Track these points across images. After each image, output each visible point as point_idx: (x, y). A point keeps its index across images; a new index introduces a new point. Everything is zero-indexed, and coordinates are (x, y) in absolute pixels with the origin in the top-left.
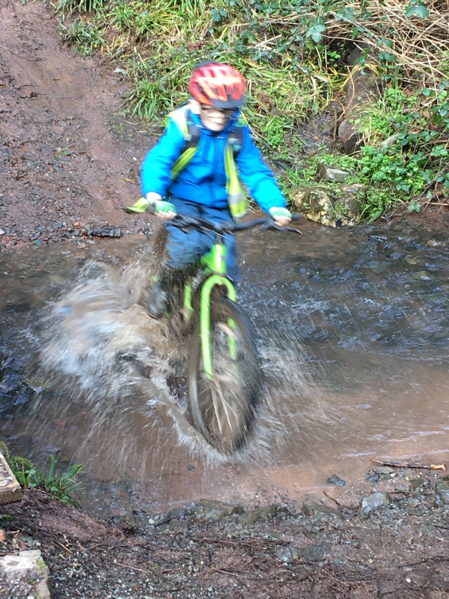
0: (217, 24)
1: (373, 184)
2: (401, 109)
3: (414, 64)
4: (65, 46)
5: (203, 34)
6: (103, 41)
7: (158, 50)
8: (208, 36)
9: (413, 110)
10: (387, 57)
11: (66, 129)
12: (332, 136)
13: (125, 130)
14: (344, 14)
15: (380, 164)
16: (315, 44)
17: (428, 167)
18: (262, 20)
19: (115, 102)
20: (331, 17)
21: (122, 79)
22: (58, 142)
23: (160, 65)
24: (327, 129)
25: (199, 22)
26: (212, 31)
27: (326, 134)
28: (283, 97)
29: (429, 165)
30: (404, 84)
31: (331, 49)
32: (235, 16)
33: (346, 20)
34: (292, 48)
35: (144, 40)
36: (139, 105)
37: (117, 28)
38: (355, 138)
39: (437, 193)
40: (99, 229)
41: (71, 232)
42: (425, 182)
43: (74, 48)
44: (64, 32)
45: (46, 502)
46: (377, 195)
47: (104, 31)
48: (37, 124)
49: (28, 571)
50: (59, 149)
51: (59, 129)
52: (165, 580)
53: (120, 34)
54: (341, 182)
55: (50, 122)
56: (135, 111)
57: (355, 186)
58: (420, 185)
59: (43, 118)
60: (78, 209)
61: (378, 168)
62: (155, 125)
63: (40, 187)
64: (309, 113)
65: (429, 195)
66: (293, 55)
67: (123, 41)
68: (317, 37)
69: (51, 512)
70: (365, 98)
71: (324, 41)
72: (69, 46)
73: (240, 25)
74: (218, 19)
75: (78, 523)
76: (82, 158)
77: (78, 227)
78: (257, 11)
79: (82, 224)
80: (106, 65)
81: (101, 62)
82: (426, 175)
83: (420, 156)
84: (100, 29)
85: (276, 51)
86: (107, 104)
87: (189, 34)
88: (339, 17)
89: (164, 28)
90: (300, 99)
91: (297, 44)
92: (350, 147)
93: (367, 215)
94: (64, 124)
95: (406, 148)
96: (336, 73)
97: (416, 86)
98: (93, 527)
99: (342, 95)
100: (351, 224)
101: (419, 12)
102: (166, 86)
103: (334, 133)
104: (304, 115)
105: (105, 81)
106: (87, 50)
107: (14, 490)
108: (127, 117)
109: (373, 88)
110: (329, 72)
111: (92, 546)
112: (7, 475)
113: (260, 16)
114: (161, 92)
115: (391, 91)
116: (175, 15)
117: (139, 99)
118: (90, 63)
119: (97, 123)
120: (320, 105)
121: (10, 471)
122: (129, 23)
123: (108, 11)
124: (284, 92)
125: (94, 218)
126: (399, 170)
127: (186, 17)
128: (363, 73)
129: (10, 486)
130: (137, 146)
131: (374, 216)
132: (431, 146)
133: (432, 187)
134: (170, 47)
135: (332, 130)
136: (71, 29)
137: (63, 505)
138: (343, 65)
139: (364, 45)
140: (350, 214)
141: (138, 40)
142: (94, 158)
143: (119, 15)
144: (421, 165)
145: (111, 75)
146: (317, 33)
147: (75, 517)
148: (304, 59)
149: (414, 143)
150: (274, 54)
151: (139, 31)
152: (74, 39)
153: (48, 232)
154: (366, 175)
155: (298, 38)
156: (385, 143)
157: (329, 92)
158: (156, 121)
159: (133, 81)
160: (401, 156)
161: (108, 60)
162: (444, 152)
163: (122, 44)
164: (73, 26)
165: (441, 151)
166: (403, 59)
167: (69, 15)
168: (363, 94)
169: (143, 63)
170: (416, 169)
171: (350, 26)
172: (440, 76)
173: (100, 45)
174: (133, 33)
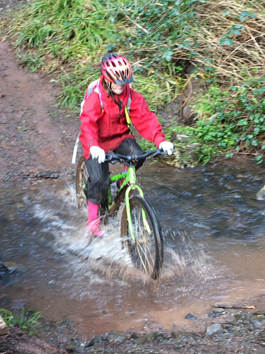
1: (204, 143)
2: (219, 99)
3: (225, 72)
4: (21, 67)
6: (43, 63)
7: (76, 68)
9: (226, 99)
10: (210, 69)
11: (23, 116)
12: (179, 116)
13: (58, 115)
14: (184, 45)
15: (208, 131)
16: (167, 62)
17: (236, 132)
18: (136, 49)
19: (51, 99)
20: (176, 46)
21: (55, 86)
22: (19, 123)
23: (77, 77)
24: (176, 112)
25: (99, 51)
27: (176, 114)
28: (150, 93)
29: (237, 131)
30: (220, 84)
31: (177, 65)
32: (120, 48)
33: (185, 48)
34: (154, 65)
35: (67, 62)
36: (65, 100)
37: (51, 56)
38: (193, 116)
39: (242, 147)
40: (44, 174)
41: (28, 175)
42: (235, 141)
43: (26, 69)
44: (20, 59)
45: (20, 335)
46: (207, 149)
47: (43, 58)
48: (6, 113)
50: (19, 128)
51: (19, 116)
53: (53, 59)
54: (185, 142)
55: (13, 112)
56: (63, 103)
57: (195, 144)
58: (232, 143)
59: (9, 109)
60: (32, 163)
61: (207, 134)
62: (75, 112)
63: (9, 150)
64: (166, 102)
65: (238, 148)
66: (155, 69)
67: (55, 63)
68: (169, 58)
69: (24, 340)
70: (198, 93)
71: (173, 61)
72: (23, 67)
73: (123, 52)
74: (110, 50)
75: (40, 347)
76: (33, 132)
77: (32, 173)
78: (133, 44)
79: (35, 171)
80: (45, 77)
81: (42, 76)
82: (235, 137)
83: (231, 126)
84: (41, 57)
85: (145, 67)
86: (47, 101)
87: (93, 58)
88: (181, 46)
89: (79, 55)
90: (160, 94)
91: (157, 62)
92: (190, 121)
93: (201, 161)
94: (22, 113)
95: (223, 121)
96: (180, 79)
97: (227, 85)
98: (49, 349)
99: (184, 91)
100: (193, 166)
101: (227, 43)
102: (81, 89)
103: (180, 114)
104: (163, 104)
105: (45, 87)
106: (34, 69)
107: (3, 328)
108: (59, 107)
109: (202, 87)
110: (176, 79)
113: (135, 47)
114: (78, 92)
115: (213, 88)
116: (85, 48)
117: (66, 97)
118: (36, 76)
119: (41, 112)
120: (172, 98)
122: (58, 52)
123: (45, 47)
124: (150, 90)
125: (41, 167)
126: (220, 134)
127: (91, 49)
128: (197, 79)
129: (0, 325)
130: (65, 124)
131: (206, 161)
132: (238, 120)
133: (239, 144)
134: (83, 66)
135: (179, 112)
136: (24, 57)
137: (30, 337)
138: (184, 74)
139: (196, 62)
140: (192, 161)
141: (63, 63)
142: (40, 132)
144: (232, 130)
145: (48, 83)
146: (168, 56)
148: (161, 71)
149: (228, 118)
150: (144, 69)
151: (64, 57)
152: (26, 63)
153: (14, 176)
154: (200, 137)
155: (158, 59)
156: (211, 119)
157: (177, 90)
158: (76, 110)
159: (62, 87)
160: (220, 126)
161: (46, 74)
162: (245, 123)
163: (54, 65)
164: (25, 55)
165: (243, 122)
166: (219, 70)
167: (23, 49)
168: (197, 90)
169: (67, 76)
170: (229, 133)
171: (188, 51)
172: (241, 79)
173: (41, 66)
174: (60, 59)
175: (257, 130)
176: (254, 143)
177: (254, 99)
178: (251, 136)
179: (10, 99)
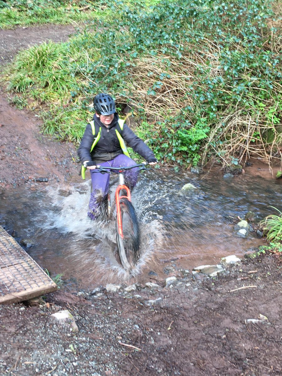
0: (73, 97)
2: (148, 129)
3: (151, 112)
4: (11, 106)
5: (68, 101)
6: (27, 104)
7: (51, 108)
8: (70, 102)
9: (153, 130)
10: (141, 110)
11: (18, 139)
13: (43, 139)
14: (123, 94)
19: (37, 128)
21: (37, 119)
22: (16, 144)
23: (52, 113)
25: (66, 97)
26: (72, 100)
29: (162, 150)
30: (148, 120)
32: (79, 94)
33: (123, 96)
35: (44, 103)
36: (46, 129)
37: (32, 99)
39: (165, 161)
40: (39, 179)
41: (28, 180)
43: (15, 107)
44: (10, 100)
47: (27, 100)
48: (6, 137)
49: (67, 319)
50: (17, 147)
51: (16, 139)
52: (110, 318)
53: (34, 101)
55: (11, 136)
56: (45, 131)
59: (8, 135)
60: (29, 172)
62: (54, 137)
63: (11, 162)
65: (163, 162)
67: (36, 104)
70: (134, 126)
72: (13, 106)
73: (82, 98)
74: (73, 95)
75: (69, 297)
76: (27, 151)
77: (30, 178)
78: (87, 92)
79: (32, 177)
80: (30, 113)
81: (27, 112)
82: (161, 155)
83: (158, 147)
84: (25, 99)
86: (33, 129)
87: (62, 101)
88: (121, 95)
89: (52, 99)
94: (17, 137)
95: (152, 145)
97: (152, 121)
101: (152, 93)
102: (56, 122)
105: (30, 120)
106: (21, 108)
107: (55, 286)
108: (42, 134)
109: (137, 122)
111: (78, 306)
112: (50, 281)
113: (88, 94)
114: (55, 124)
115: (144, 123)
116: (56, 94)
117: (46, 127)
118: (23, 112)
119: (31, 137)
121: (51, 279)
122: (37, 96)
123: (28, 92)
125: (36, 175)
127: (61, 95)
128: (133, 116)
129: (53, 285)
130: (48, 145)
132: (161, 144)
134: (55, 106)
136: (13, 99)
139: (131, 106)
141: (42, 104)
142: (32, 150)
143: (32, 93)
144: (159, 151)
145: (33, 118)
147: (67, 295)
149: (155, 142)
151: (42, 100)
152: (15, 103)
153: (18, 181)
158: (54, 136)
159: (42, 119)
160: (151, 147)
161: (30, 111)
162: (167, 146)
163: (35, 105)
164: (14, 98)
165: (166, 145)
166: (147, 110)
167: (11, 94)
168: (133, 124)
169: (45, 113)
170: (157, 152)
171: (126, 98)
172: (161, 117)
173: (26, 105)
174: (39, 101)
175: (174, 150)
176: (173, 158)
177: (172, 131)
178: (170, 154)
179: (8, 128)
